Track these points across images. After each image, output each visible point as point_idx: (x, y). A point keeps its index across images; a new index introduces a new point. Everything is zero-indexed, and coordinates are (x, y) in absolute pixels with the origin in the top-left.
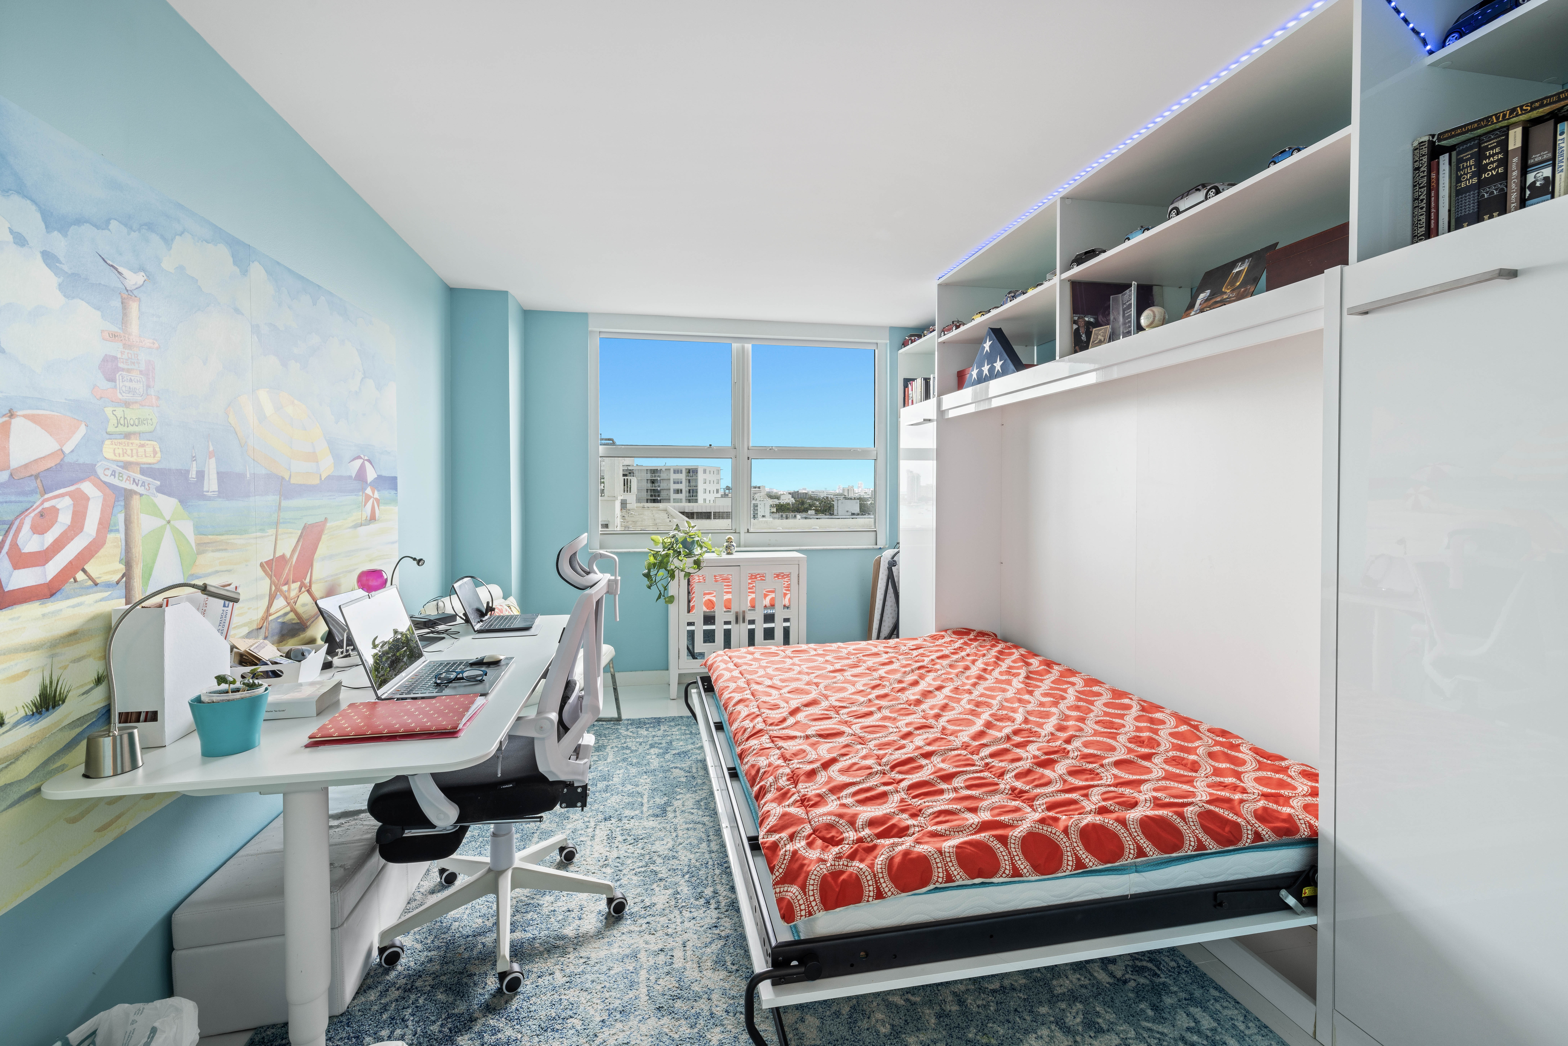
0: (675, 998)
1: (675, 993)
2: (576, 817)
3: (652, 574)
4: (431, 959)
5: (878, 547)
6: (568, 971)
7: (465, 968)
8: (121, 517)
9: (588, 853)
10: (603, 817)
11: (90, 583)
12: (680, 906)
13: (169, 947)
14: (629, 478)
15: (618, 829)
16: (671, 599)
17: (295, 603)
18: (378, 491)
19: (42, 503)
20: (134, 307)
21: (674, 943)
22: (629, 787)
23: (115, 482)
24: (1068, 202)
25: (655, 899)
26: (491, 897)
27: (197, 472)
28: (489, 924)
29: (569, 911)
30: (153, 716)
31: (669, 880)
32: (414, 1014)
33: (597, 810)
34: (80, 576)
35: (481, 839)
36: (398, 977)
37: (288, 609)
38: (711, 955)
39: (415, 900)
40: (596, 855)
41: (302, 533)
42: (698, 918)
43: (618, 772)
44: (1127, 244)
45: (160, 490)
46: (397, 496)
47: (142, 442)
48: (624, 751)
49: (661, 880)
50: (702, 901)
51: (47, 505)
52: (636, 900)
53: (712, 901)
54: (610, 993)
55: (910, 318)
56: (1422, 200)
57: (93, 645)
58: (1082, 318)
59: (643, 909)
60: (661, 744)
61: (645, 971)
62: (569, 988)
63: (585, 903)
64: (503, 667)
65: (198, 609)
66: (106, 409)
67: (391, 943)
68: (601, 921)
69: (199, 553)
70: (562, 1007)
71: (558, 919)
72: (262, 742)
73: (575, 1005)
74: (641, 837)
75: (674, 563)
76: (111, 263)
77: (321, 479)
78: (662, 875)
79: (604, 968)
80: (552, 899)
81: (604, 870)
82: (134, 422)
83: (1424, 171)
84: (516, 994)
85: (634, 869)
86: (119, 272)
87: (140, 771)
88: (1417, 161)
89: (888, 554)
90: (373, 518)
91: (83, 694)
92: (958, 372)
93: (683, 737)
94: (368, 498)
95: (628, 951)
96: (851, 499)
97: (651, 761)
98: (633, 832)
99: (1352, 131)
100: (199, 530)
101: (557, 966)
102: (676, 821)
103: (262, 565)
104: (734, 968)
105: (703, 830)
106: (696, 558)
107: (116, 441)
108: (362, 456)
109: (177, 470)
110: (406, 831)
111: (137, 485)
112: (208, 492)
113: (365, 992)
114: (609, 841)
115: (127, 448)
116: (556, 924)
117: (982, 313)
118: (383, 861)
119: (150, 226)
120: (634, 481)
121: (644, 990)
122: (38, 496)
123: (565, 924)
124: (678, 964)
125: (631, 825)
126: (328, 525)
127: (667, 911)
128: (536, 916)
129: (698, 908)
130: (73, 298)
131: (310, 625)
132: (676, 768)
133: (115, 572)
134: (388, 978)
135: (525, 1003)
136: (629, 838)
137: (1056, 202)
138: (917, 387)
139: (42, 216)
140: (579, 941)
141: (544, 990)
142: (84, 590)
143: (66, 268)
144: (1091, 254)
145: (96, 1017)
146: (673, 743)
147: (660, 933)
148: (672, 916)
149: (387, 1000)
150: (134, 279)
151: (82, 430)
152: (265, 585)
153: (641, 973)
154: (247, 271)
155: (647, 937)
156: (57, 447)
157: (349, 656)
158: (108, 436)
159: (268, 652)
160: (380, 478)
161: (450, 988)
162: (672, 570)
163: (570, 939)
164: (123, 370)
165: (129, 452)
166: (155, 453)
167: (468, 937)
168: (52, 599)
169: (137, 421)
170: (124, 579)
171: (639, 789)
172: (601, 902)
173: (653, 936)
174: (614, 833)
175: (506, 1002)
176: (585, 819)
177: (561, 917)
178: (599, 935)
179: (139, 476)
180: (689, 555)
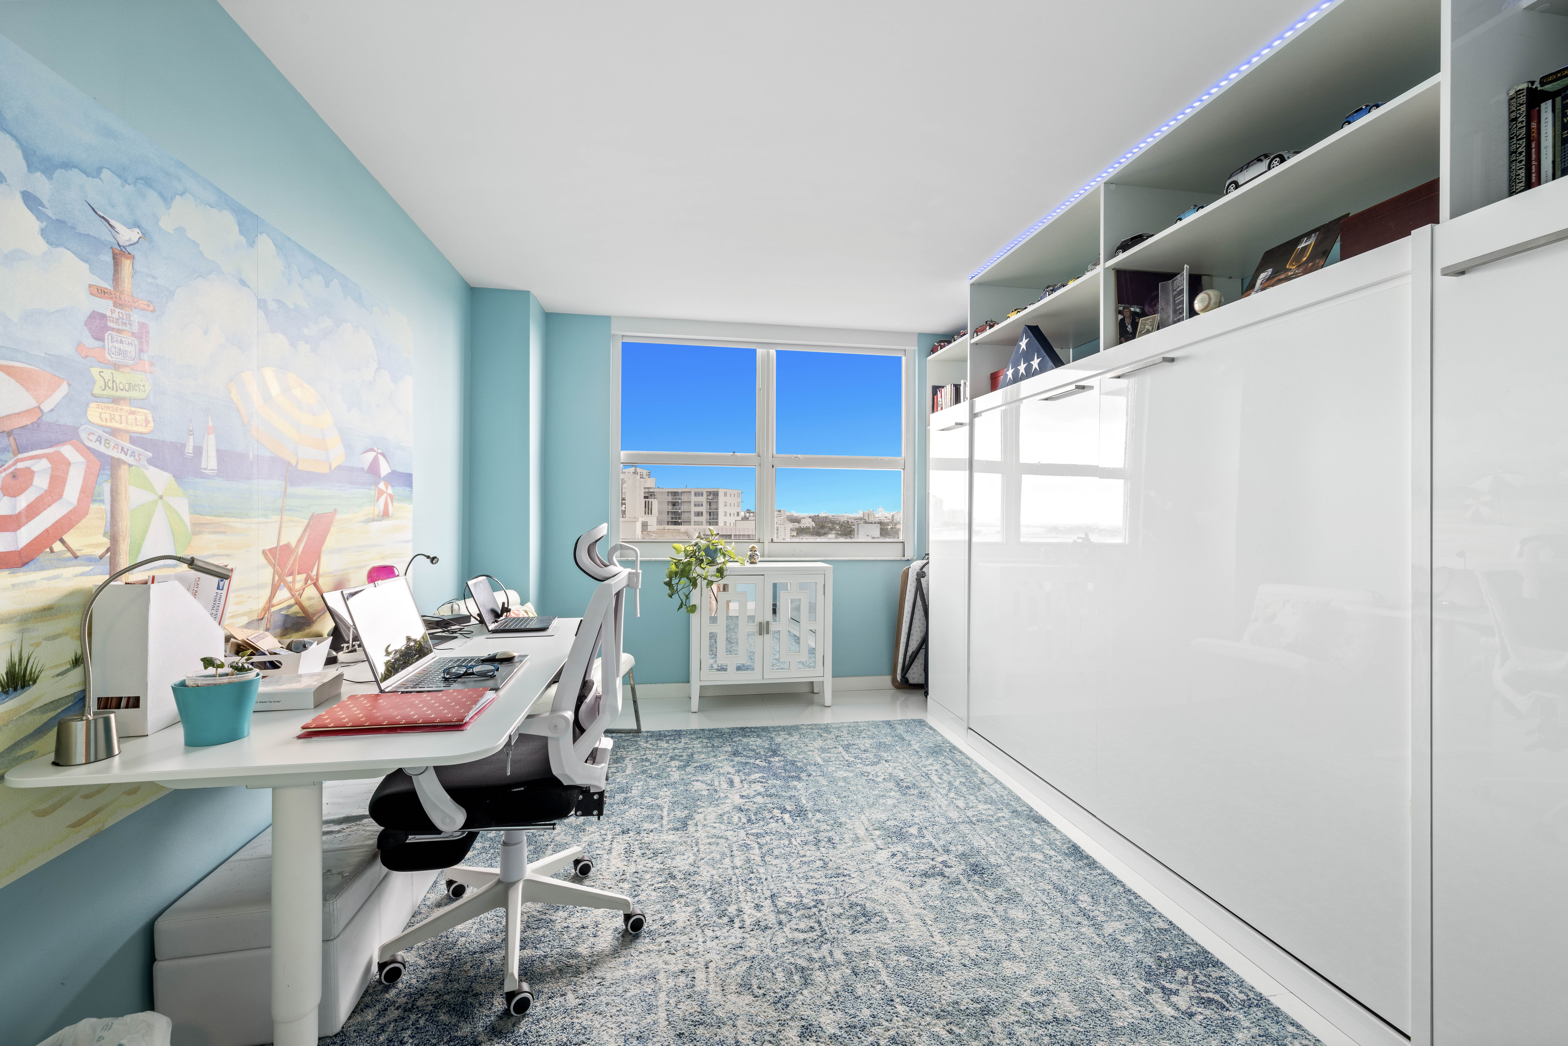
0: (697, 1024)
1: (697, 1018)
2: (592, 829)
3: (673, 582)
4: (435, 976)
5: (906, 558)
6: (581, 992)
7: (471, 987)
8: (107, 487)
9: (604, 867)
10: (621, 829)
11: (69, 555)
12: (702, 925)
13: (151, 958)
14: (650, 500)
15: (636, 843)
16: (693, 608)
17: (301, 595)
18: (392, 486)
19: (15, 463)
20: (126, 264)
21: (696, 964)
22: (649, 800)
23: (101, 448)
24: (1112, 187)
25: (675, 917)
26: (501, 911)
27: (194, 447)
28: (498, 940)
29: (583, 927)
30: (134, 703)
31: (691, 897)
32: (414, 1036)
33: (614, 823)
34: (58, 546)
35: (492, 851)
36: (398, 995)
37: (292, 601)
38: (736, 977)
39: (420, 913)
40: (613, 869)
41: (309, 523)
42: (722, 938)
43: (637, 784)
44: (1179, 225)
45: (152, 462)
46: (412, 494)
47: (133, 409)
48: (644, 763)
49: (681, 896)
50: (725, 920)
51: (20, 465)
52: (655, 917)
53: (737, 920)
54: (627, 1018)
55: (939, 324)
56: (1520, 153)
57: (70, 623)
58: (1128, 308)
59: (662, 927)
60: (682, 756)
61: (665, 993)
62: (582, 1010)
63: (601, 919)
64: (517, 664)
65: (188, 590)
66: (92, 369)
67: (392, 958)
68: (618, 939)
69: (195, 533)
70: (574, 1032)
71: (571, 936)
72: (252, 732)
73: (588, 1029)
74: (660, 851)
75: (697, 571)
76: (102, 214)
77: (330, 468)
78: (682, 891)
79: (620, 990)
80: (566, 914)
81: (621, 885)
82: (124, 387)
83: (1522, 122)
84: (524, 1017)
85: (653, 885)
86: (110, 225)
87: (116, 760)
88: (1514, 111)
89: (916, 565)
90: (386, 514)
91: (58, 675)
92: (992, 374)
93: (705, 750)
94: (381, 493)
95: (646, 972)
96: (871, 523)
97: (671, 773)
98: (652, 846)
99: (1443, 79)
100: (195, 509)
101: (570, 987)
102: (697, 835)
103: (264, 552)
104: (761, 992)
105: (726, 845)
106: (719, 566)
107: (103, 405)
108: (375, 449)
109: (171, 442)
110: (410, 837)
111: (126, 454)
112: (206, 469)
113: (362, 1011)
114: (626, 855)
115: (115, 413)
116: (569, 941)
117: (1018, 310)
118: (385, 870)
119: (148, 182)
120: (655, 504)
121: (663, 1015)
122: (11, 455)
123: (579, 941)
124: (700, 987)
125: (651, 839)
126: (338, 517)
127: (688, 930)
128: (548, 933)
129: (721, 927)
130: (57, 246)
131: (316, 620)
132: (697, 781)
133: (98, 545)
134: (387, 996)
135: (534, 1027)
136: (648, 852)
137: (1099, 187)
138: (947, 393)
139: (23, 154)
140: (594, 962)
141: (554, 1013)
142: (61, 562)
143: (49, 213)
144: (1138, 239)
145: (60, 1032)
146: (694, 756)
147: (680, 953)
148: (694, 934)
149: (386, 1020)
150: (127, 235)
151: (64, 389)
152: (267, 574)
153: (661, 996)
154: (254, 242)
155: (667, 957)
156: (34, 404)
157: (355, 651)
158: (94, 399)
159: (268, 643)
160: (394, 473)
161: (454, 1008)
162: (694, 578)
163: (583, 957)
164: (113, 329)
165: (118, 418)
166: (147, 422)
167: (475, 953)
168: (24, 568)
169: (127, 387)
170: (109, 554)
171: (659, 802)
172: (618, 919)
173: (672, 956)
174: (632, 847)
175: (514, 1025)
176: (602, 831)
177: (574, 934)
178: (615, 953)
179: (127, 445)
180: (712, 563)
